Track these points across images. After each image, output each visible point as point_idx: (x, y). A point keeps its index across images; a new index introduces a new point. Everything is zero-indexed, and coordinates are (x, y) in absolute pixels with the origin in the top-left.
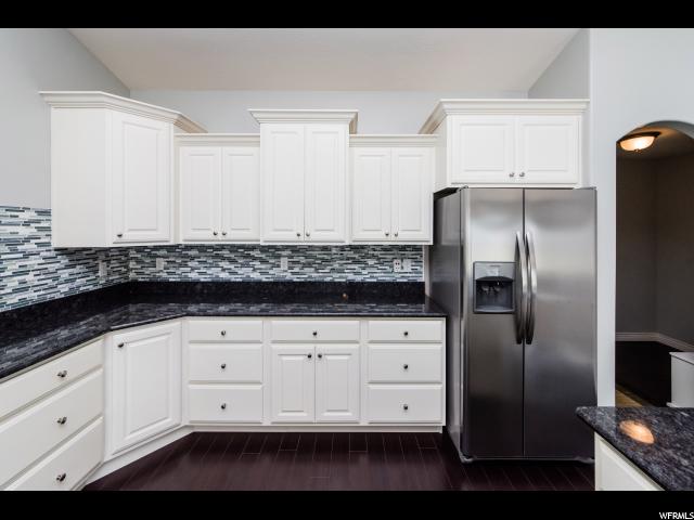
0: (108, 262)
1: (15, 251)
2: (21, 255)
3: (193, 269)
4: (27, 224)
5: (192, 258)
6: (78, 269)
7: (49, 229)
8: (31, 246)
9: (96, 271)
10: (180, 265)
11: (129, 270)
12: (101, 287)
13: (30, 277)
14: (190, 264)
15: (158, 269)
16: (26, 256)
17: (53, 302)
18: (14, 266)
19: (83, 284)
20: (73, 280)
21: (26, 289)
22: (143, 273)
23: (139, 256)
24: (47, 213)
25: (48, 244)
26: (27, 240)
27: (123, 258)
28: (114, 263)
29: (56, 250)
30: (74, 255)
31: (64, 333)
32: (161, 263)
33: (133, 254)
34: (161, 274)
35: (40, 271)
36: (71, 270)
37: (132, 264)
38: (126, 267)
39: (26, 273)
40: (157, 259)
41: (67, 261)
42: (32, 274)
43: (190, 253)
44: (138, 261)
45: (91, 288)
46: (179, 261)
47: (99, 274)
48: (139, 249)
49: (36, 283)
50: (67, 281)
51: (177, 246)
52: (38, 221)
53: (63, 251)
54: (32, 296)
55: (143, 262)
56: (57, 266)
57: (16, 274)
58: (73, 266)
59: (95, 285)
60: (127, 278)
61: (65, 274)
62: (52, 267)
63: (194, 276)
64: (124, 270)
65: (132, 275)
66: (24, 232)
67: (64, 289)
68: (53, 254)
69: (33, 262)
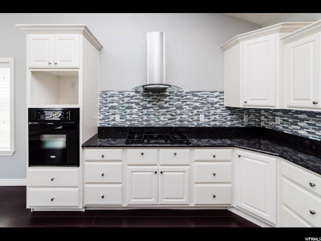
0: (249, 115)
1: (213, 107)
2: (214, 108)
3: (302, 128)
4: (216, 97)
5: (302, 120)
6: (234, 116)
7: (223, 99)
8: (217, 105)
9: (243, 119)
10: (292, 124)
11: (261, 121)
12: (245, 126)
13: (217, 116)
14: (299, 124)
15: (276, 123)
16: (216, 109)
17: (225, 128)
18: (212, 112)
19: (236, 124)
20: (233, 121)
21: (216, 121)
22: (268, 124)
23: (266, 114)
24: (222, 93)
25: (223, 105)
26: (216, 103)
27: (257, 114)
28: (252, 116)
29: (226, 107)
30: (233, 110)
31: (229, 142)
32: (278, 120)
33: (263, 113)
34: (278, 127)
35: (221, 115)
36: (232, 116)
37: (262, 118)
38: (259, 119)
39: (216, 115)
40: (276, 118)
41: (230, 112)
42: (218, 115)
43: (300, 116)
44: (266, 117)
45: (240, 126)
46: (291, 120)
47: (244, 120)
48: (267, 110)
49: (219, 119)
50: (230, 121)
51: (290, 111)
52: (220, 96)
53: (228, 108)
54: (218, 124)
55: (268, 118)
56: (226, 114)
57: (213, 115)
58: (232, 115)
59: (242, 125)
60: (260, 125)
61: (229, 118)
62: (225, 114)
63: (303, 133)
64: (257, 120)
65: (262, 124)
66: (216, 100)
67: (229, 123)
68: (225, 109)
69: (218, 111)
